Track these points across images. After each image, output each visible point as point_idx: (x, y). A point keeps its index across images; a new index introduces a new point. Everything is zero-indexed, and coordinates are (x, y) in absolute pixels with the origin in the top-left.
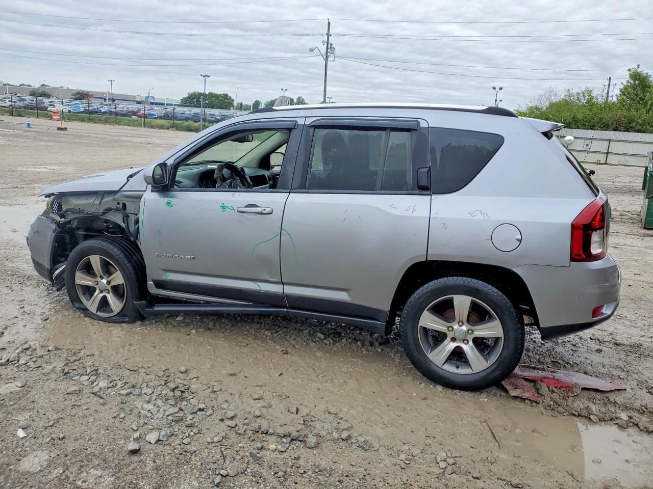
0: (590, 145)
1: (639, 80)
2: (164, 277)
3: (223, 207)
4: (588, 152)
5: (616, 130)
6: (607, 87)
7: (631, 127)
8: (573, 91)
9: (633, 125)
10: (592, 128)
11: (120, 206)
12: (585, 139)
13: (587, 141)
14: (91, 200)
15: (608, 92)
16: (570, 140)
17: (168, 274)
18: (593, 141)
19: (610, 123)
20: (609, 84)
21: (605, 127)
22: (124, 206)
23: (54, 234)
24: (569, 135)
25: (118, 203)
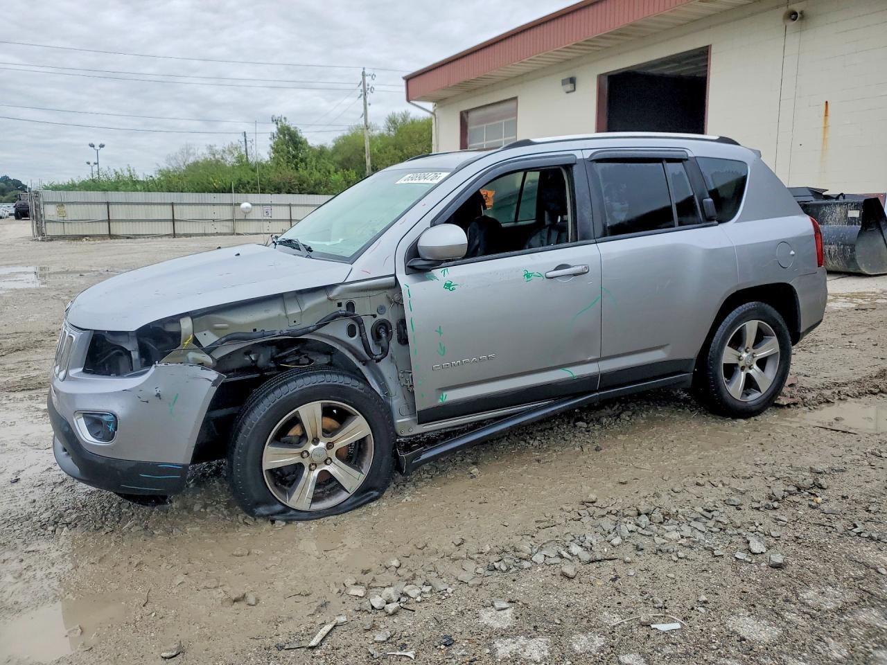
0: (269, 211)
1: (289, 134)
2: (440, 401)
3: (528, 275)
4: (270, 221)
5: (289, 192)
6: (244, 143)
7: (303, 189)
8: (217, 148)
9: (305, 185)
10: (263, 191)
11: (344, 308)
12: (263, 205)
13: (266, 208)
14: (275, 311)
15: (246, 149)
16: (247, 208)
17: (444, 394)
18: (273, 207)
19: (282, 184)
20: (245, 140)
21: (278, 190)
22: (351, 306)
23: (215, 389)
24: (244, 202)
25: (340, 305)
